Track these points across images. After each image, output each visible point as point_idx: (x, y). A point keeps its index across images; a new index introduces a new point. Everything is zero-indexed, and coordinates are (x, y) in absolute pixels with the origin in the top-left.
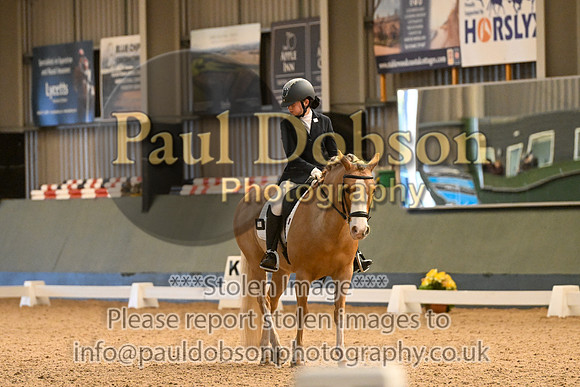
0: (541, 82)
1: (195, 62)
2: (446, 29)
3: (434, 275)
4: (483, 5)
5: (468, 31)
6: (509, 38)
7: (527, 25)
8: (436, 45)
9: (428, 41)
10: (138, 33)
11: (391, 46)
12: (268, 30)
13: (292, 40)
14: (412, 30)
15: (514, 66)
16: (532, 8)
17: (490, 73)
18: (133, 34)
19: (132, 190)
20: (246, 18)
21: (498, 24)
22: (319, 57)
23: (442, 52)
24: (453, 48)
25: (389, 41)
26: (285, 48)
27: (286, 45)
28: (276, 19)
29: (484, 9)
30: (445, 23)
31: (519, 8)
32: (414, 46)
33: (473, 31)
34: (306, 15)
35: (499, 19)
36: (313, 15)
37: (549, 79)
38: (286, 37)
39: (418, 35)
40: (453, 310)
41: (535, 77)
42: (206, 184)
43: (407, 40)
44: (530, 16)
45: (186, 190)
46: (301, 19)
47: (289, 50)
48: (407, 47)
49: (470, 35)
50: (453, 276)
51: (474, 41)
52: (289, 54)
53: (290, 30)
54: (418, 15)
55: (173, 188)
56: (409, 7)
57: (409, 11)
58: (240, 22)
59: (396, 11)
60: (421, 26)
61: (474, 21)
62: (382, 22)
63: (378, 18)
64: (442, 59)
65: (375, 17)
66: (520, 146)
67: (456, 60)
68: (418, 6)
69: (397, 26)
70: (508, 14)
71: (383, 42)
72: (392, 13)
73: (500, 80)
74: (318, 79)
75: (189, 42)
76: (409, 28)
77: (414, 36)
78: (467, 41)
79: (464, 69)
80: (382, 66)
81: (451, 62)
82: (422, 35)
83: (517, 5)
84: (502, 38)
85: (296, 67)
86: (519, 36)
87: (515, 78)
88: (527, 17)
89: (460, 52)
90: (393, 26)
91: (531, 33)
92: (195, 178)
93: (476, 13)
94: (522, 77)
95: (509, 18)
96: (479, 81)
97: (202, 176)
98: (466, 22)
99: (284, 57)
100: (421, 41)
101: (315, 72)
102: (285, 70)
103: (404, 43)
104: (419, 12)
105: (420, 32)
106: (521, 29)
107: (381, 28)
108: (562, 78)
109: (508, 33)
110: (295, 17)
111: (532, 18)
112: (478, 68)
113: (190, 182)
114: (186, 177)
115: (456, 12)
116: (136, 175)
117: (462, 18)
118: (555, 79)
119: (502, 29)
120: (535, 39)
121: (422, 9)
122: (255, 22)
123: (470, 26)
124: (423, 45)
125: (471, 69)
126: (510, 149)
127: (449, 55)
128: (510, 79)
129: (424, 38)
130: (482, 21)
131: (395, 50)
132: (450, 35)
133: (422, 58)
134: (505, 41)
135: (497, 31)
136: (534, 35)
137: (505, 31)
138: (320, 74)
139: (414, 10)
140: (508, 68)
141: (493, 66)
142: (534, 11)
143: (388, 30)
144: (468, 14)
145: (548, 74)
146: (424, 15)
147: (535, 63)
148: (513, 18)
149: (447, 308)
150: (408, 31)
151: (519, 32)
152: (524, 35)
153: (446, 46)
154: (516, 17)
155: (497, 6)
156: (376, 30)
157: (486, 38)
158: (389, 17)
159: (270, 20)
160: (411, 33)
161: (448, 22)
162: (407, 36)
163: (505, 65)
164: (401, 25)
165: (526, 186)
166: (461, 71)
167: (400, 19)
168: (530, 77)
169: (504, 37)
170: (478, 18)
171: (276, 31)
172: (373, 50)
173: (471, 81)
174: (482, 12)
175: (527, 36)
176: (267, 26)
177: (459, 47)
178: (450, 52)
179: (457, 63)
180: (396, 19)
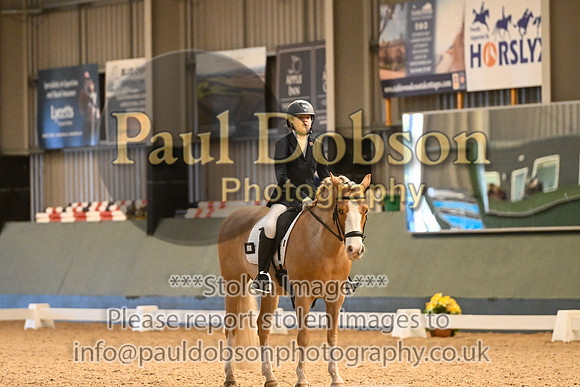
0: (546, 107)
1: (200, 86)
2: (451, 54)
3: (439, 299)
4: (488, 29)
5: (473, 55)
6: (514, 62)
7: (532, 49)
8: (441, 69)
9: (433, 66)
10: (143, 56)
11: (396, 70)
12: (273, 53)
13: (297, 63)
14: (417, 54)
15: (519, 90)
16: (538, 33)
17: (495, 97)
18: (138, 57)
19: (137, 213)
20: (252, 42)
21: (503, 48)
22: (324, 81)
23: (448, 77)
24: (458, 72)
25: (395, 65)
26: (291, 72)
27: (291, 68)
28: (282, 43)
29: (490, 33)
30: (451, 48)
31: (525, 33)
32: (419, 70)
33: (478, 55)
34: (312, 39)
35: (505, 44)
36: (319, 39)
37: (554, 104)
38: (290, 61)
39: (422, 60)
40: (458, 334)
41: (541, 101)
42: (211, 207)
43: (412, 64)
44: (535, 40)
45: (191, 213)
46: (306, 42)
47: (294, 74)
48: (412, 71)
49: (476, 60)
50: (458, 300)
51: (480, 65)
52: (294, 78)
53: (295, 54)
54: (424, 39)
55: (178, 212)
56: (415, 31)
57: (414, 34)
58: (246, 46)
59: (401, 35)
60: (426, 51)
61: (479, 46)
62: (388, 46)
63: (384, 42)
64: (447, 84)
65: (381, 42)
66: (525, 170)
67: (461, 84)
68: (424, 30)
69: (403, 50)
70: (513, 38)
71: (388, 66)
72: (397, 37)
73: (505, 104)
74: (323, 102)
75: (194, 65)
76: (415, 52)
77: (420, 60)
78: (472, 66)
79: (469, 93)
80: (387, 90)
81: (456, 87)
82: (427, 59)
83: (522, 30)
84: (507, 63)
85: (301, 90)
86: (524, 61)
87: (520, 102)
88: (532, 42)
89: (465, 77)
90: (399, 50)
91: (536, 57)
92: (200, 200)
93: (482, 37)
94: (528, 101)
95: (514, 42)
96: (484, 105)
97: (207, 199)
98: (472, 47)
99: (289, 80)
100: (427, 66)
101: (321, 96)
102: (290, 94)
103: (408, 67)
104: (425, 36)
105: (425, 57)
106: (527, 54)
107: (386, 53)
108: (567, 103)
109: (513, 58)
110: (300, 40)
111: (538, 42)
112: (483, 92)
113: (195, 205)
114: (191, 201)
115: (461, 36)
116: (141, 198)
117: (468, 42)
118: (560, 104)
119: (507, 53)
120: (540, 64)
121: (428, 33)
122: (261, 45)
123: (476, 50)
124: (428, 69)
125: (476, 93)
126: (515, 174)
127: (454, 80)
128: (516, 103)
129: (429, 62)
130: (487, 45)
131: (401, 75)
132: (456, 60)
133: (428, 82)
134: (510, 65)
135: (502, 55)
136: (540, 60)
137: (511, 56)
138: (325, 98)
139: (419, 34)
140: (513, 92)
141: (498, 91)
142: (540, 36)
143: (393, 54)
144: (474, 38)
145: (554, 99)
146: (429, 39)
147: (540, 87)
148: (518, 43)
149: (452, 333)
150: (413, 56)
151: (525, 56)
152: (529, 60)
153: (452, 70)
154: (521, 42)
155: (502, 30)
156: (382, 54)
157: (491, 63)
158: (394, 41)
159: (276, 43)
160: (416, 58)
161: (453, 47)
162: (412, 60)
163: (510, 90)
164: (407, 50)
165: (531, 211)
166: (466, 95)
167: (406, 43)
168: (535, 102)
169: (509, 61)
170: (483, 42)
171: (282, 55)
172: (378, 74)
173: (477, 105)
174: (488, 36)
175: (532, 60)
176: (272, 49)
177: (464, 72)
178: (455, 76)
179: (463, 88)
180: (402, 43)
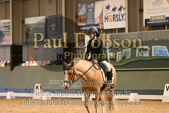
0: (127, 34)
1: (26, 27)
2: (99, 18)
5: (105, 19)
7: (123, 17)
8: (96, 23)
9: (94, 22)
11: (83, 23)
13: (54, 21)
15: (119, 29)
17: (112, 31)
18: (8, 19)
19: (8, 64)
20: (41, 15)
23: (98, 25)
24: (101, 24)
28: (50, 15)
32: (90, 23)
36: (61, 14)
37: (129, 33)
38: (52, 20)
41: (125, 32)
42: (29, 63)
43: (88, 21)
45: (23, 65)
46: (57, 15)
48: (88, 23)
54: (91, 14)
56: (88, 12)
58: (39, 16)
59: (85, 13)
60: (92, 17)
62: (81, 16)
64: (98, 27)
65: (79, 15)
66: (121, 52)
67: (102, 27)
69: (85, 17)
71: (81, 22)
72: (83, 13)
73: (115, 33)
75: (24, 21)
76: (88, 18)
77: (90, 20)
79: (104, 30)
80: (81, 29)
85: (55, 29)
88: (123, 15)
89: (103, 25)
92: (26, 61)
94: (121, 32)
95: (117, 15)
96: (109, 33)
97: (28, 61)
98: (105, 16)
100: (92, 22)
102: (52, 30)
103: (86, 22)
105: (92, 19)
106: (121, 18)
108: (133, 33)
110: (55, 14)
112: (108, 29)
113: (24, 62)
115: (102, 13)
116: (9, 60)
117: (104, 15)
118: (131, 33)
120: (125, 21)
121: (92, 12)
122: (44, 16)
125: (106, 30)
126: (118, 53)
128: (118, 33)
130: (110, 16)
132: (100, 20)
134: (116, 22)
136: (125, 20)
139: (90, 12)
140: (117, 29)
141: (113, 29)
143: (82, 18)
144: (106, 14)
145: (129, 31)
146: (93, 14)
147: (125, 28)
152: (122, 20)
153: (99, 23)
156: (79, 18)
157: (111, 21)
159: (48, 15)
161: (100, 16)
165: (122, 64)
168: (123, 32)
172: (78, 24)
177: (103, 23)
178: (100, 25)
179: (102, 28)
180: (85, 15)
